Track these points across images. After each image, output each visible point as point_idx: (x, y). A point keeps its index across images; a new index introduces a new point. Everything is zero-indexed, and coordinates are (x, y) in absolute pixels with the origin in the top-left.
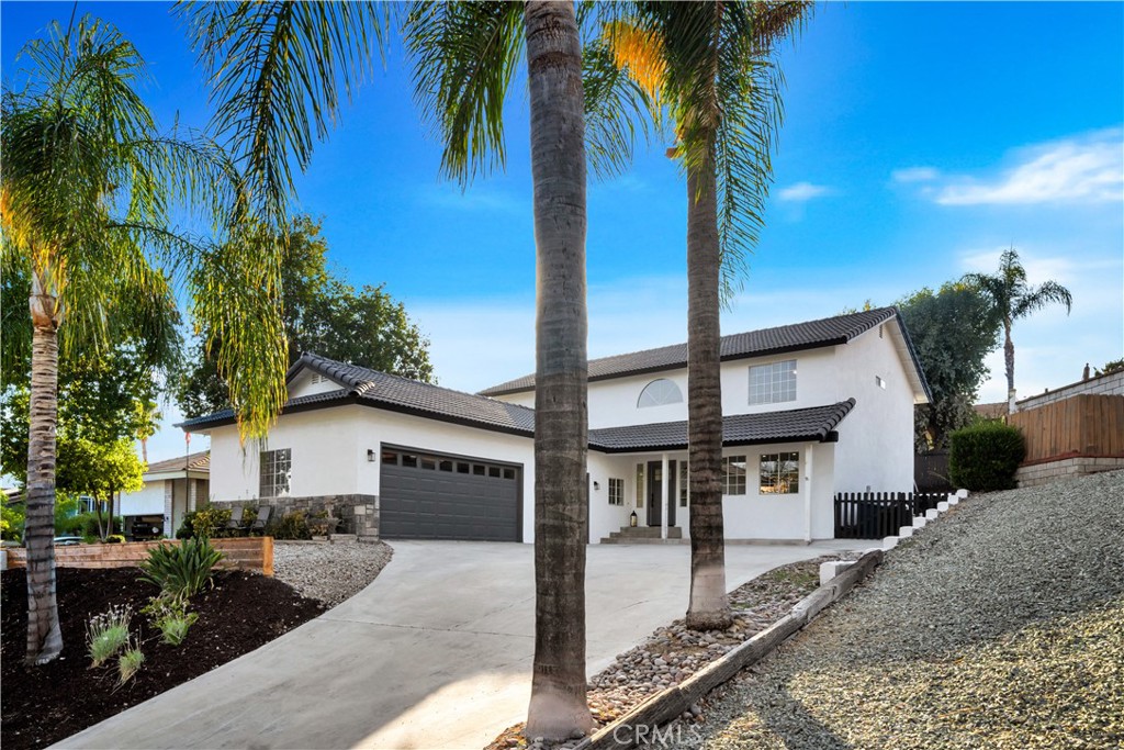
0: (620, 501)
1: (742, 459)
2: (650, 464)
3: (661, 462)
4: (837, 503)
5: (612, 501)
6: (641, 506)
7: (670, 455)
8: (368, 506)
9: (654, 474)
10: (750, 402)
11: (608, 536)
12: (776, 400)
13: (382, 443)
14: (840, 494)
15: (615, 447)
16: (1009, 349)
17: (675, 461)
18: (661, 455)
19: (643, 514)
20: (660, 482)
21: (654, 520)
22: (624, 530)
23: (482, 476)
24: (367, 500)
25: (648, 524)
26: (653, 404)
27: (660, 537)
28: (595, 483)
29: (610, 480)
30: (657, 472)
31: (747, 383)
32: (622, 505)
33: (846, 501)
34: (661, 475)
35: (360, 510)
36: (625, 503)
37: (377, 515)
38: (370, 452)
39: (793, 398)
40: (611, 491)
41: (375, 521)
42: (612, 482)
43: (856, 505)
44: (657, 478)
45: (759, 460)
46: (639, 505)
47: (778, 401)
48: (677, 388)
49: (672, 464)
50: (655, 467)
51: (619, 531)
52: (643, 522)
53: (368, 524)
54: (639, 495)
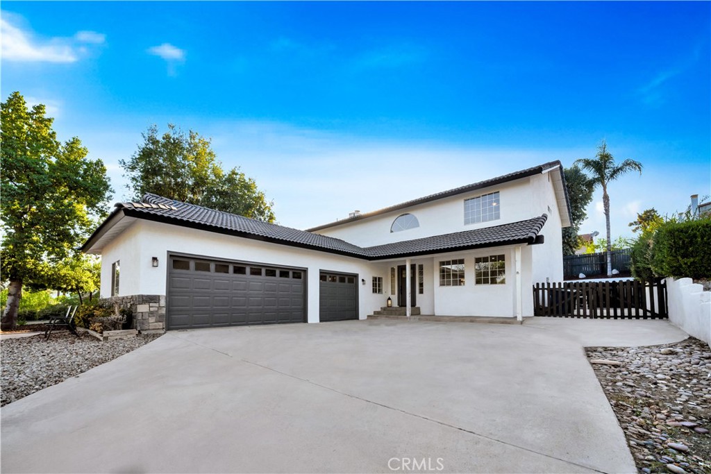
0: (380, 291)
1: (461, 262)
2: (399, 267)
3: (405, 266)
4: (536, 290)
5: (374, 291)
6: (394, 294)
7: (411, 260)
8: (151, 304)
9: (402, 274)
10: (466, 222)
11: (372, 314)
12: (484, 220)
13: (168, 252)
14: (538, 284)
15: (374, 256)
16: (606, 198)
17: (415, 265)
18: (405, 261)
19: (395, 298)
20: (405, 278)
21: (402, 303)
22: (384, 309)
23: (286, 279)
24: (152, 299)
25: (399, 305)
26: (400, 230)
27: (406, 315)
28: (363, 280)
29: (373, 278)
30: (404, 272)
31: (463, 210)
32: (382, 293)
33: (543, 289)
34: (406, 274)
35: (143, 308)
36: (384, 292)
37: (163, 311)
38: (155, 259)
39: (498, 217)
40: (374, 285)
41: (161, 316)
42: (375, 279)
43: (546, 291)
44: (404, 276)
45: (474, 261)
46: (393, 293)
47: (486, 221)
48: (415, 218)
49: (413, 267)
50: (402, 269)
51: (380, 310)
52: (395, 304)
53: (152, 320)
54: (393, 287)
